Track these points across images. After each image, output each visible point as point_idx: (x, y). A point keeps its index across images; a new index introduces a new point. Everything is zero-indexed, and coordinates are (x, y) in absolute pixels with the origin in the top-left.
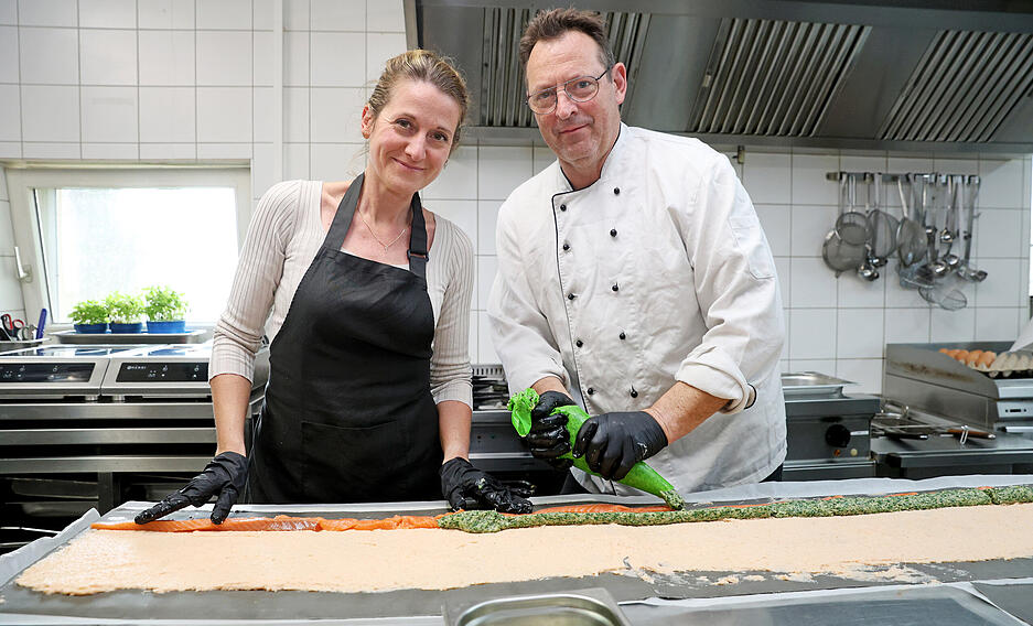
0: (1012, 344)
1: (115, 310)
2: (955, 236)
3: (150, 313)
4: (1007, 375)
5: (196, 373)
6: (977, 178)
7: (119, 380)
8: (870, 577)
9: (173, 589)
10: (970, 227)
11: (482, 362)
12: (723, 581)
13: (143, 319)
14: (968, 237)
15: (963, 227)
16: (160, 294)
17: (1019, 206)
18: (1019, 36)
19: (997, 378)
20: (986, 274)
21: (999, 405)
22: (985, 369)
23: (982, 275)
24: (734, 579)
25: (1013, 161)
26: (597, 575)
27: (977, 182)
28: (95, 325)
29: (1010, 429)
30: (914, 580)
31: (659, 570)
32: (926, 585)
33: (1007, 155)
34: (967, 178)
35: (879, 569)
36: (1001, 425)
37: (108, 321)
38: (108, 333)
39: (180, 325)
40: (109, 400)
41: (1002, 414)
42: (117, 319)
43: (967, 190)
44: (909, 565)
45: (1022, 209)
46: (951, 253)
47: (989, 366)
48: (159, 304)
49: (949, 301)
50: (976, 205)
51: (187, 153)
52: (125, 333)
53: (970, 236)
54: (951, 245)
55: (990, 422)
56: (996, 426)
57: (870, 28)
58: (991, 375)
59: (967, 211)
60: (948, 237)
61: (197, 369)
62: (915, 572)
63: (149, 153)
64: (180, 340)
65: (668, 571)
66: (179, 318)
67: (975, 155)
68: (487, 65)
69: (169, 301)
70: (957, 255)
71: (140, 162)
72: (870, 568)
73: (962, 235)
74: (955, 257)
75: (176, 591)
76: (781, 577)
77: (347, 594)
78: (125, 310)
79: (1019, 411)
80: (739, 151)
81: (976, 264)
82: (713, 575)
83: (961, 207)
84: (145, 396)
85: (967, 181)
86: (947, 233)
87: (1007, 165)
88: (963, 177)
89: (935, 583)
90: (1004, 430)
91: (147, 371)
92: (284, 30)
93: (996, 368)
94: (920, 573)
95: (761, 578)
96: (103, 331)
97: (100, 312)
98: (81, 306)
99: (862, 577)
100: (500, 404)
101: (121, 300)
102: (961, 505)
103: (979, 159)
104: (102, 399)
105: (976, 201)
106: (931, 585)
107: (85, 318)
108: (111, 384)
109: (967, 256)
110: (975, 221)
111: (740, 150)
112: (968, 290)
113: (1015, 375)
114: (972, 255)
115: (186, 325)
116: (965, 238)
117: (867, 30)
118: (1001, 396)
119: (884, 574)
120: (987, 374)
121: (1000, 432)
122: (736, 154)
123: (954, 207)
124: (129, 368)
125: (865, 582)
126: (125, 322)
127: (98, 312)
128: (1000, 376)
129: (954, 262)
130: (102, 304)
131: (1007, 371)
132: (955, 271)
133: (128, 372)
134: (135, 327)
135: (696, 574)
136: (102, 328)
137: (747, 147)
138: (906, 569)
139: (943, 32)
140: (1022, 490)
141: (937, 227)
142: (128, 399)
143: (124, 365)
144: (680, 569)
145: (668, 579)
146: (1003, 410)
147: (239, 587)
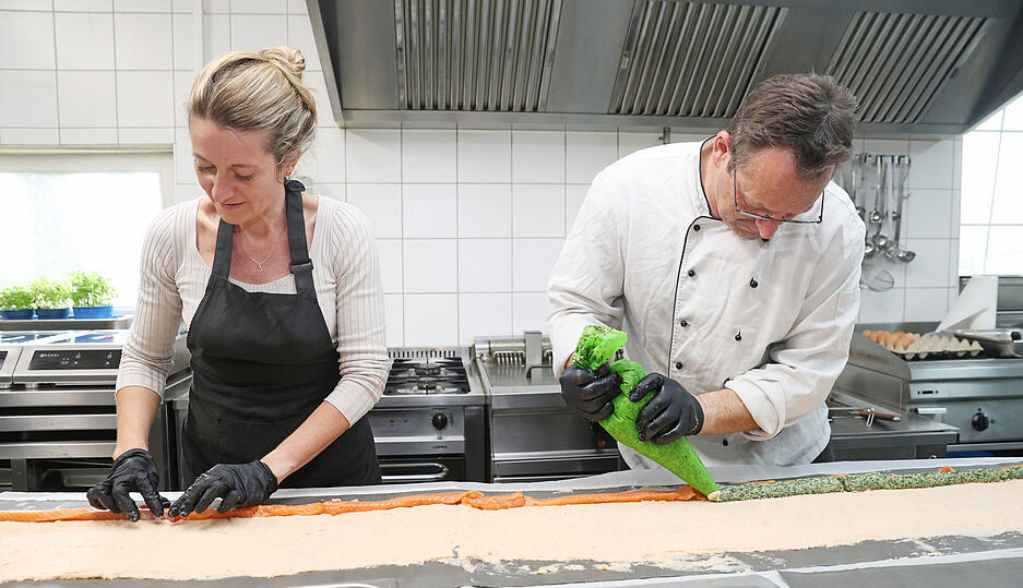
0: (939, 323)
1: (41, 296)
2: (884, 216)
3: (76, 298)
4: (923, 357)
5: (109, 360)
6: (907, 158)
7: (33, 367)
8: (689, 566)
9: (13, 579)
10: (900, 208)
11: (407, 345)
12: (542, 570)
13: (69, 304)
14: (897, 218)
15: (891, 207)
16: (85, 281)
17: (950, 187)
18: (937, 18)
19: (913, 360)
20: (914, 255)
21: (912, 386)
22: (902, 351)
23: (910, 256)
24: (553, 569)
25: (943, 141)
26: (422, 563)
27: (907, 162)
28: (22, 310)
29: (922, 410)
30: (729, 569)
31: (486, 559)
32: (739, 574)
33: (936, 136)
34: (896, 158)
35: (700, 558)
36: (913, 407)
37: (34, 306)
38: (35, 319)
39: (107, 310)
40: (22, 387)
41: (914, 395)
42: (43, 304)
43: (897, 170)
44: (732, 554)
45: (952, 189)
46: (881, 234)
47: (906, 348)
48: (84, 291)
49: (878, 282)
50: (905, 186)
51: (107, 138)
52: (52, 319)
53: (899, 216)
54: (880, 226)
55: (904, 403)
56: (908, 408)
57: (787, 10)
58: (907, 357)
59: (897, 191)
60: (877, 218)
61: (110, 356)
62: (734, 560)
63: (71, 138)
64: (107, 326)
65: (495, 560)
66: (105, 303)
67: (906, 136)
68: (400, 49)
69: (96, 286)
70: (886, 235)
71: (61, 146)
72: (692, 558)
73: (891, 216)
74: (883, 237)
75: (15, 582)
76: (600, 567)
77: (179, 581)
78: (50, 295)
79: (931, 392)
80: (664, 132)
81: (905, 245)
82: (534, 564)
83: (890, 187)
84: (58, 383)
85: (896, 162)
86: (877, 214)
87: (938, 145)
88: (893, 157)
89: (748, 572)
90: (916, 411)
91: (60, 358)
92: (204, 13)
93: (912, 350)
94: (739, 562)
95: (581, 568)
96: (30, 317)
97: (27, 299)
98: (7, 292)
99: (679, 566)
100: (416, 388)
101: (47, 286)
102: (814, 493)
103: (909, 139)
104: (15, 387)
105: (906, 183)
106: (744, 574)
107: (10, 304)
108: (23, 371)
109: (897, 237)
110: (904, 203)
111: (666, 132)
112: (897, 272)
113: (932, 357)
114: (901, 235)
115: (114, 309)
116: (894, 218)
117: (784, 12)
118: (913, 378)
119: (704, 563)
120: (903, 357)
121: (913, 413)
122: (662, 135)
123: (883, 187)
124: (42, 356)
125: (682, 572)
126: (52, 307)
127: (23, 297)
128: (916, 358)
129: (882, 243)
130: (27, 290)
131: (924, 353)
132: (882, 252)
133: (42, 360)
134: (62, 313)
135: (520, 562)
136: (28, 314)
137: (672, 128)
138: (727, 558)
139: (860, 14)
140: (874, 477)
141: (866, 208)
142: (42, 387)
143: (37, 353)
144: (507, 559)
145: (489, 566)
146: (915, 392)
147: (78, 576)
